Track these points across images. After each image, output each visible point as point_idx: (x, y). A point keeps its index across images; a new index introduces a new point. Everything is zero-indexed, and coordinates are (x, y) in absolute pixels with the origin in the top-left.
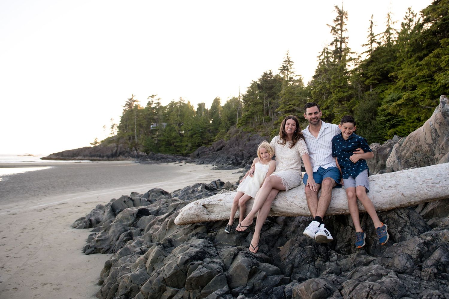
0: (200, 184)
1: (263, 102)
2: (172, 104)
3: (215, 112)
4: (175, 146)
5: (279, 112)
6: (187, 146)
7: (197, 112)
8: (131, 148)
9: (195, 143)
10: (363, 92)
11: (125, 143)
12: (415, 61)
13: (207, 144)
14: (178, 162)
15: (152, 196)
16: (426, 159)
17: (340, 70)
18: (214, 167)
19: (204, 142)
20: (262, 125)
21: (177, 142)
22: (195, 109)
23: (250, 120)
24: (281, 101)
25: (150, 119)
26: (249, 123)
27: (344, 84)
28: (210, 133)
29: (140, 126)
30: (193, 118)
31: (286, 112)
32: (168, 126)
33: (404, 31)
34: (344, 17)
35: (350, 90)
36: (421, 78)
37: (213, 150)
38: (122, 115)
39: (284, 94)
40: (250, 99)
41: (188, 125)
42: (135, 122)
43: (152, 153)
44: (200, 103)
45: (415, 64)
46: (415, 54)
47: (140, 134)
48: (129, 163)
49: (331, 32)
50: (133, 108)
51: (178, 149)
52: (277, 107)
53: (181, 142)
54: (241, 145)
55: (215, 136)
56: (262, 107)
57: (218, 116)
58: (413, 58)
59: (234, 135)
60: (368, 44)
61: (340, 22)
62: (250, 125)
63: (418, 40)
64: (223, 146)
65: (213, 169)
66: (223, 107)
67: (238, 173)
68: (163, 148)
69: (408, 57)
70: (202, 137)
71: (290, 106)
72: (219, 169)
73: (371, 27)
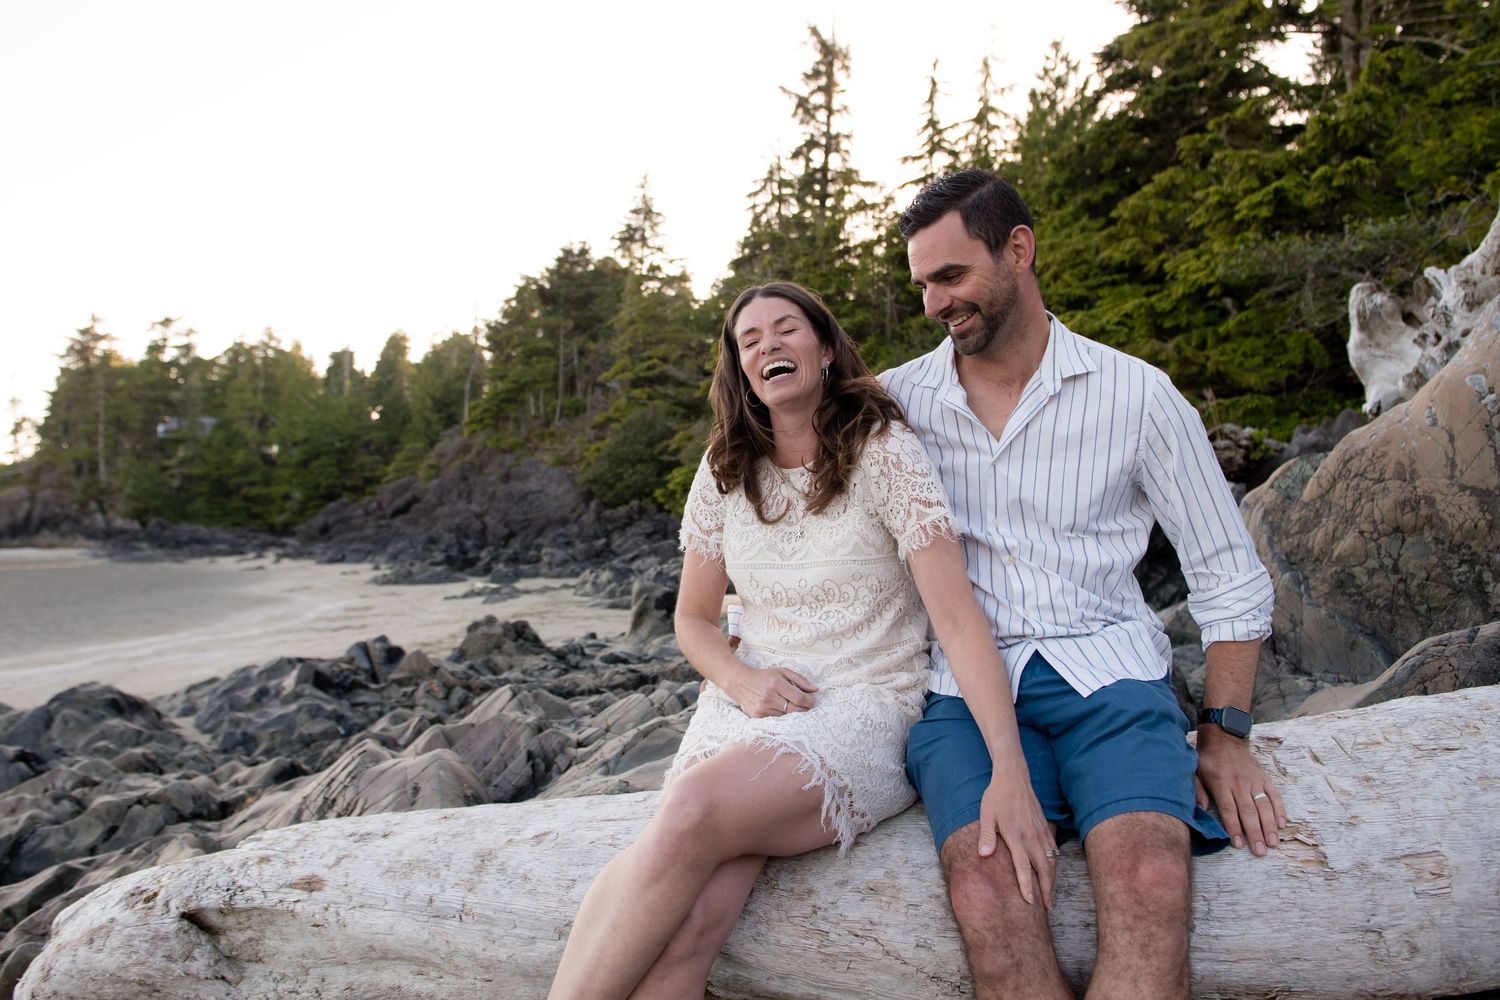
0: (291, 663)
1: (557, 347)
2: (237, 351)
3: (390, 383)
4: (246, 499)
5: (613, 384)
6: (287, 497)
7: (326, 382)
8: (83, 505)
9: (317, 487)
10: (901, 320)
11: (63, 486)
12: (1076, 217)
13: (359, 491)
14: (252, 555)
15: (66, 722)
16: (1465, 568)
17: (827, 241)
18: (379, 573)
19: (349, 483)
20: (552, 428)
21: (252, 484)
22: (321, 369)
23: (511, 411)
24: (618, 345)
25: (155, 401)
26: (507, 419)
27: (838, 288)
28: (371, 453)
29: (119, 425)
30: (311, 401)
31: (636, 383)
32: (220, 426)
33: (1037, 118)
34: (837, 64)
35: (858, 311)
36: (1096, 275)
37: (380, 513)
38: (53, 387)
39: (632, 323)
40: (511, 337)
41: (292, 424)
42: (101, 410)
43: (159, 524)
44: (338, 349)
45: (1077, 226)
46: (1075, 194)
47: (117, 455)
48: (73, 557)
49: (795, 114)
50: (94, 361)
51: (257, 509)
52: (607, 366)
53: (267, 482)
54: (477, 497)
55: (387, 463)
56: (552, 364)
57: (399, 397)
58: (1069, 209)
59: (452, 460)
60: (920, 157)
61: (823, 81)
62: (511, 426)
63: (1088, 147)
64: (415, 500)
65: (376, 581)
66: (417, 366)
67: (466, 596)
68: (200, 504)
69: (1050, 202)
70: (345, 471)
71: (650, 363)
72: (396, 582)
73: (931, 100)
